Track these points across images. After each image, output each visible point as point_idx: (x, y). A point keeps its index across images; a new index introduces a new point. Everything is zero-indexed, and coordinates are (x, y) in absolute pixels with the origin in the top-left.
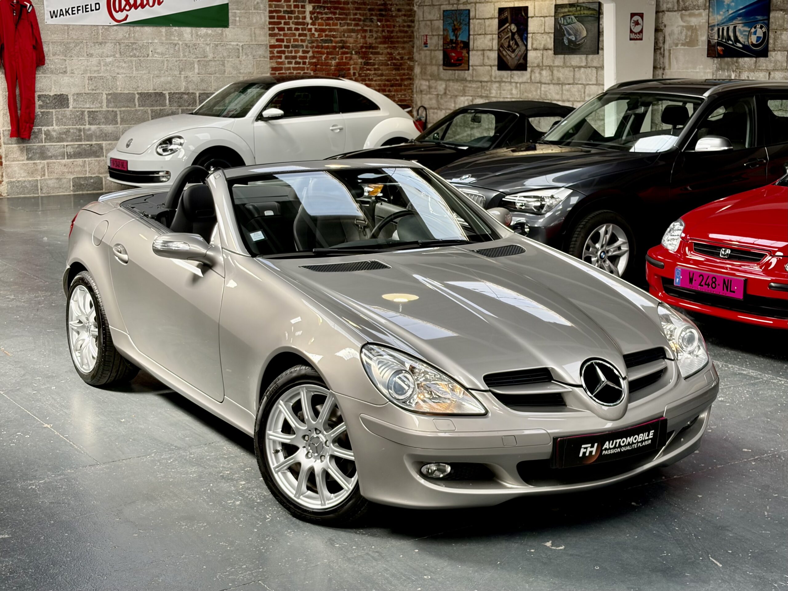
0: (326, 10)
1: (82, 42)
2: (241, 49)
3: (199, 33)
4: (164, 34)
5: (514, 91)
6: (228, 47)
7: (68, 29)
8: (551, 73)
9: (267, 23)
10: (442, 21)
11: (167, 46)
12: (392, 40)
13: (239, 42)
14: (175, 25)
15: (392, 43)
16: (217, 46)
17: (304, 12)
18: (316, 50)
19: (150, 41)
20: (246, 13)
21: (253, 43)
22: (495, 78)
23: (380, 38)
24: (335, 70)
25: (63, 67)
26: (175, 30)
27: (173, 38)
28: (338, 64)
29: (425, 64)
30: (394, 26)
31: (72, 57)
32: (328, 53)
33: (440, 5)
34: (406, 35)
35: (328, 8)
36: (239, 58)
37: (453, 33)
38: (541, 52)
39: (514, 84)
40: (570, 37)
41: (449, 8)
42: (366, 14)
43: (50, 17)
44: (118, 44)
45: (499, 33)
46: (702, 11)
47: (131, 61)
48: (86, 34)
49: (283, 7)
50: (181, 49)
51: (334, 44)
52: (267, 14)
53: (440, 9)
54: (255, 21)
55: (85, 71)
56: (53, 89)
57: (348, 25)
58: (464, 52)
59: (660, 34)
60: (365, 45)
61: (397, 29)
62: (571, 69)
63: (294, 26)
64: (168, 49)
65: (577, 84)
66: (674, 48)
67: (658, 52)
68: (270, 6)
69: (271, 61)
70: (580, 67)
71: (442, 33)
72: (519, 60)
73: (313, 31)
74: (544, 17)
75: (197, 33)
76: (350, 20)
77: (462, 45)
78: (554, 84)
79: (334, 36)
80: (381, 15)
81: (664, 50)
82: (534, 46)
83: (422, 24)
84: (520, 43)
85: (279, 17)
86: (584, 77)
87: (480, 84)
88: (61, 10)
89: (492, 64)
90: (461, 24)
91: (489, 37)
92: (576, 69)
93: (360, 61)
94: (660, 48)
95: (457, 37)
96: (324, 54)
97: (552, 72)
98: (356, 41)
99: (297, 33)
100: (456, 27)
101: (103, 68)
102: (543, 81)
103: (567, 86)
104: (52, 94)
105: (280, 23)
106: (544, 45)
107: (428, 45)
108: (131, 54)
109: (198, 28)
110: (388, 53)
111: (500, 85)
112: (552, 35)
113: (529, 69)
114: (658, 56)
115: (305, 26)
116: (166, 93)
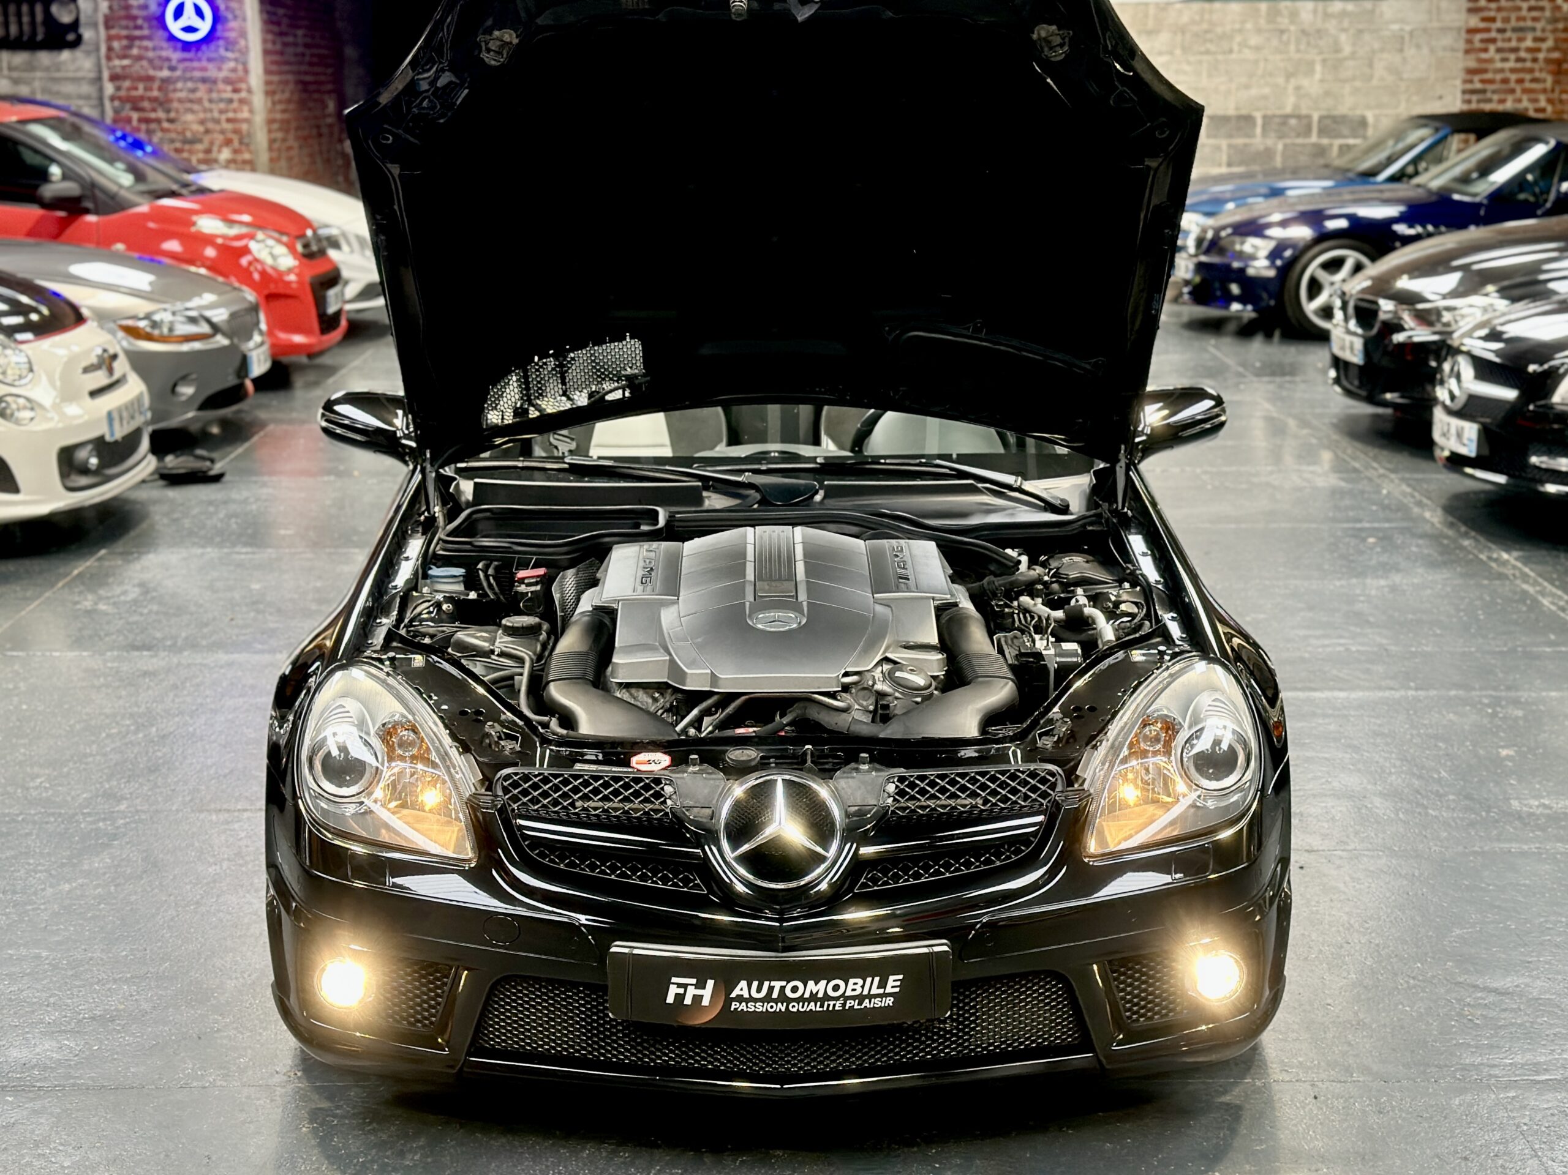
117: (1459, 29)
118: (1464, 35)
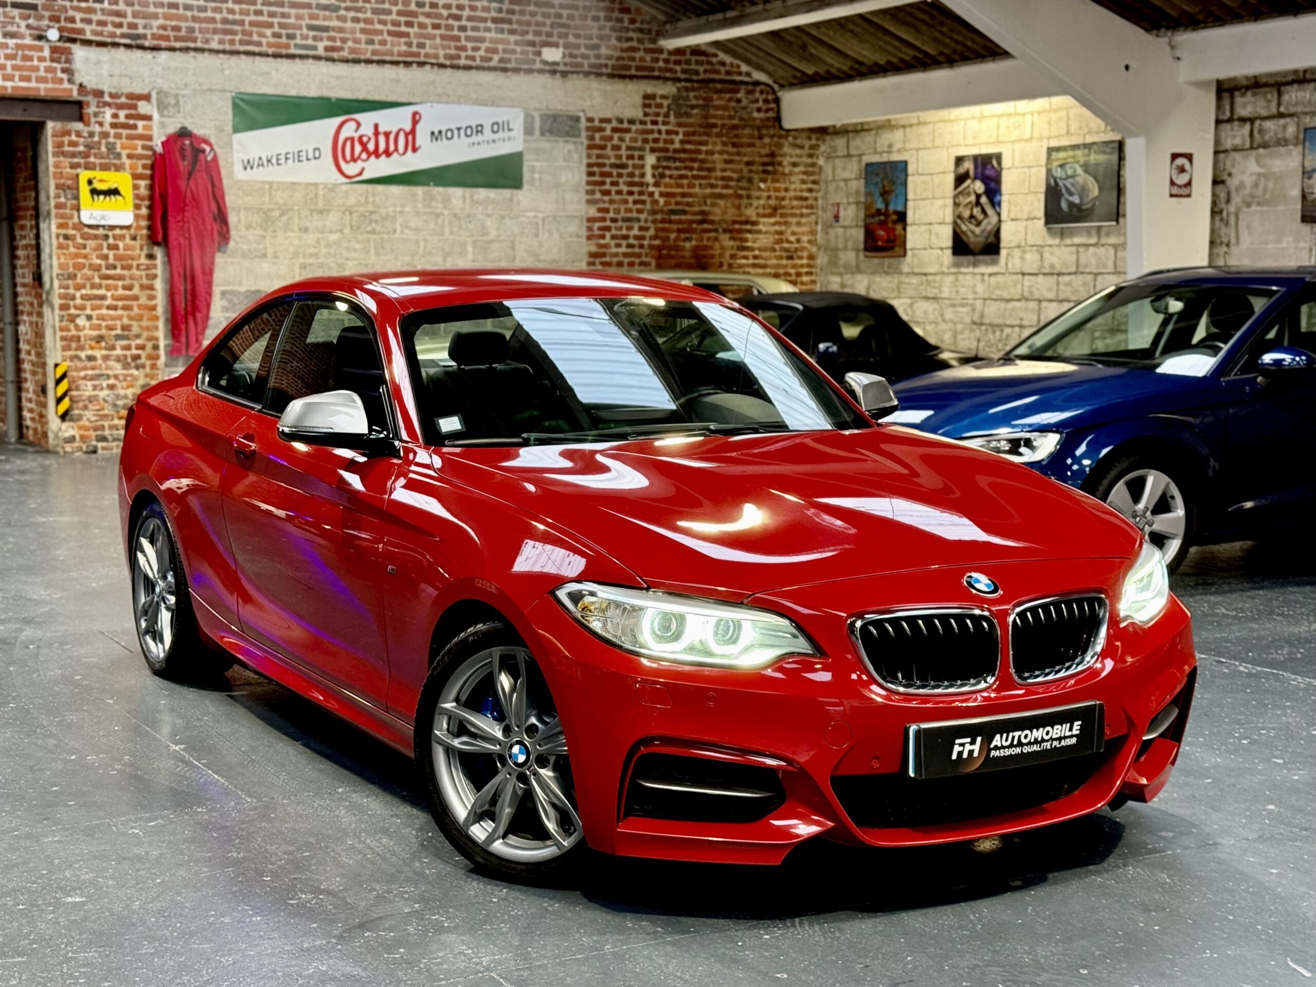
0: (678, 164)
1: (292, 209)
2: (540, 222)
3: (476, 197)
4: (420, 198)
5: (980, 288)
6: (519, 220)
7: (270, 188)
8: (1038, 257)
9: (584, 183)
10: (862, 181)
11: (425, 217)
12: (784, 211)
13: (540, 212)
14: (437, 185)
15: (782, 215)
16: (503, 217)
17: (643, 166)
18: (660, 225)
19: (398, 209)
20: (550, 166)
21: (562, 213)
22: (949, 268)
23: (764, 207)
24: (690, 258)
25: (261, 247)
26: (439, 193)
27: (434, 204)
28: (696, 249)
29: (836, 250)
30: (786, 190)
31: (274, 231)
32: (679, 231)
33: (860, 156)
34: (805, 203)
35: (680, 160)
36: (537, 235)
37: (880, 200)
38: (1024, 223)
39: (979, 277)
40: (1071, 199)
41: (875, 159)
42: (741, 171)
43: (241, 168)
44: (347, 212)
45: (955, 197)
46: (1292, 147)
47: (368, 240)
48: (298, 196)
49: (609, 158)
50: (447, 222)
51: (689, 217)
52: (584, 169)
53: (860, 161)
54: (564, 179)
55: (296, 255)
56: (245, 281)
57: (712, 186)
58: (899, 227)
59: (1220, 188)
60: (738, 219)
61: (792, 194)
62: (1074, 249)
63: (625, 188)
64: (426, 221)
65: (1082, 273)
66: (1245, 209)
67: (1217, 218)
68: (589, 156)
69: (589, 242)
70: (1087, 246)
71: (862, 199)
72: (987, 238)
73: (657, 196)
74: (1029, 167)
75: (472, 196)
76: (716, 178)
77: (895, 217)
78: (1045, 274)
79: (688, 204)
80: (765, 172)
81: (1228, 214)
82: (1013, 215)
83: (832, 187)
84: (990, 211)
85: (603, 174)
86: (1093, 261)
87: (924, 278)
88: (260, 158)
89: (944, 245)
90: (894, 183)
91: (938, 203)
92: (1081, 249)
93: (731, 243)
94: (1221, 212)
95: (887, 205)
96: (672, 232)
97: (1042, 256)
98: (724, 213)
99: (631, 199)
100: (887, 188)
101: (324, 251)
102: (1026, 271)
103: (1067, 278)
104: (243, 289)
105: (603, 183)
106: (1029, 213)
107: (841, 219)
108: (369, 229)
109: (474, 190)
110: (778, 233)
111: (957, 280)
112: (1042, 197)
113: (1003, 252)
114: (1218, 223)
115: (644, 188)
117: (581, 218)
118: (585, 224)
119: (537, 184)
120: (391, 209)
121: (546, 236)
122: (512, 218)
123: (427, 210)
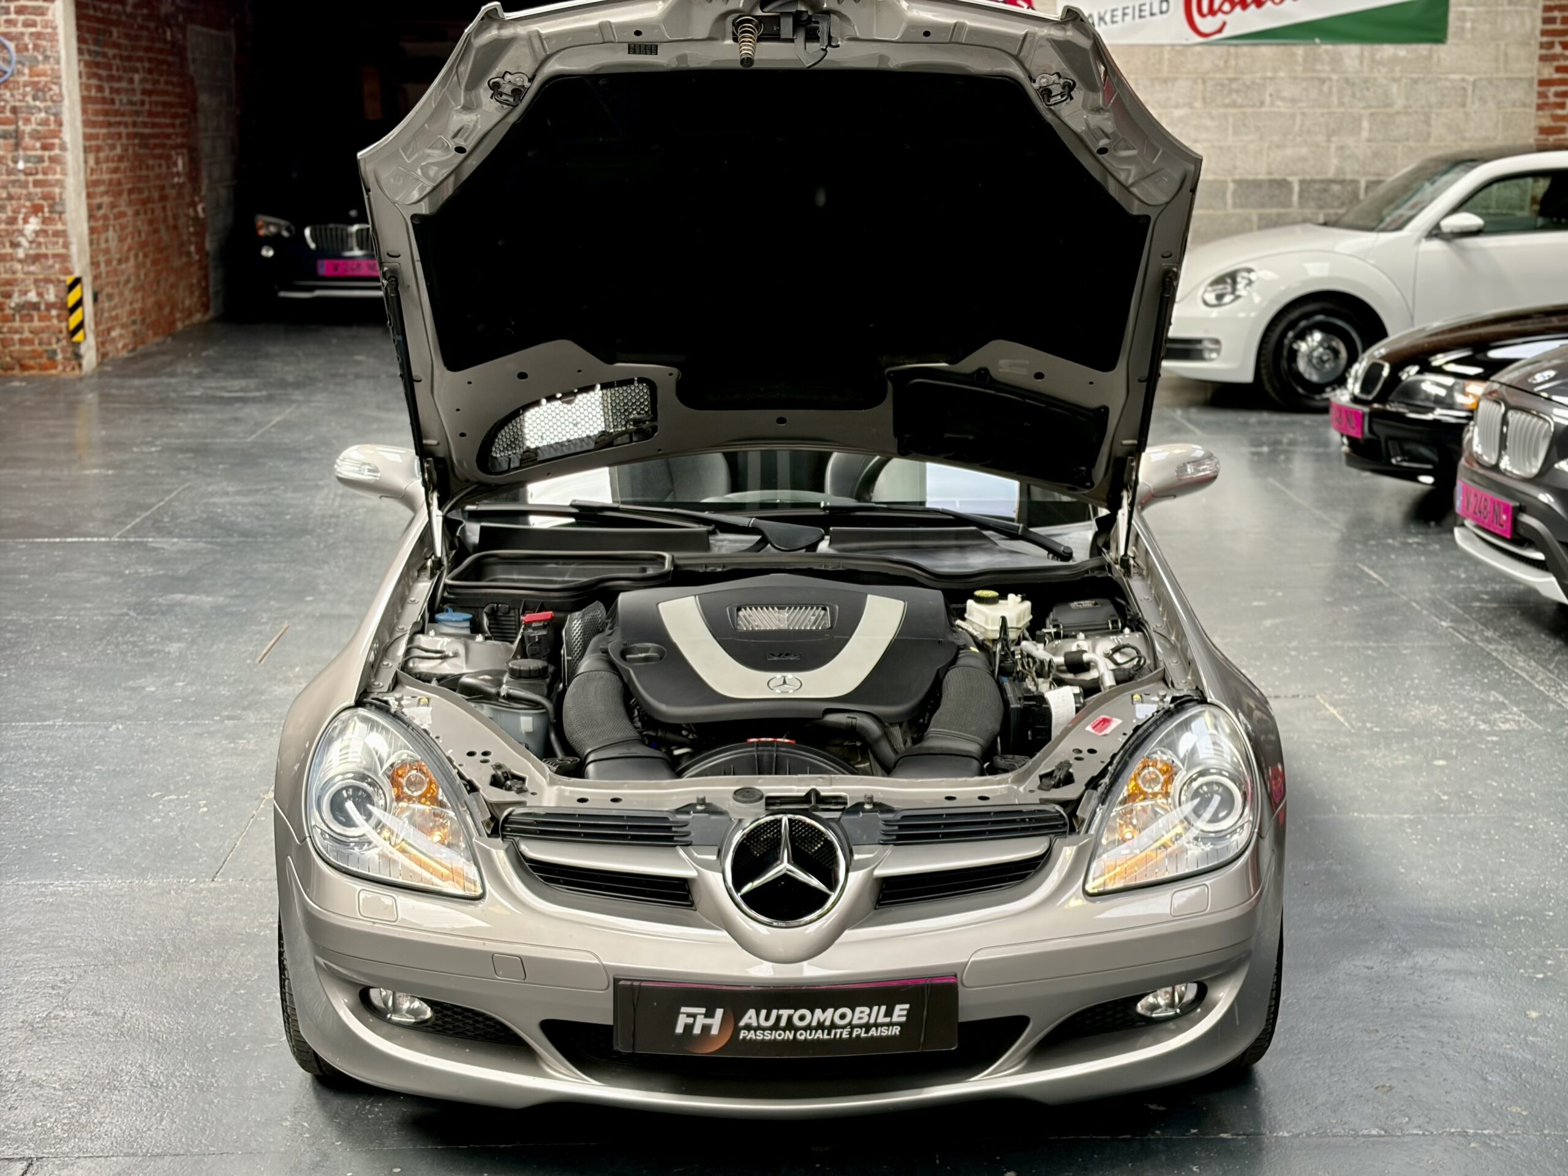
2: (1470, 89)
3: (1378, 56)
4: (1300, 59)
6: (1439, 84)
9: (1538, 33)
11: (1304, 84)
13: (1470, 73)
19: (1269, 74)
20: (1489, 12)
21: (1502, 75)
26: (1326, 51)
27: (1319, 67)
36: (1464, 105)
44: (1200, 81)
47: (1225, 116)
48: (1137, 62)
50: (1335, 90)
52: (1539, 14)
54: (1508, 28)
64: (1306, 89)
69: (1540, 113)
75: (1372, 56)
108: (1227, 101)
109: (1377, 47)
116: (1295, 181)
117: (1531, 80)
118: (1536, 88)
119: (1468, 36)
120: (1258, 75)
121: (1477, 105)
122: (1429, 82)
123: (1309, 75)
